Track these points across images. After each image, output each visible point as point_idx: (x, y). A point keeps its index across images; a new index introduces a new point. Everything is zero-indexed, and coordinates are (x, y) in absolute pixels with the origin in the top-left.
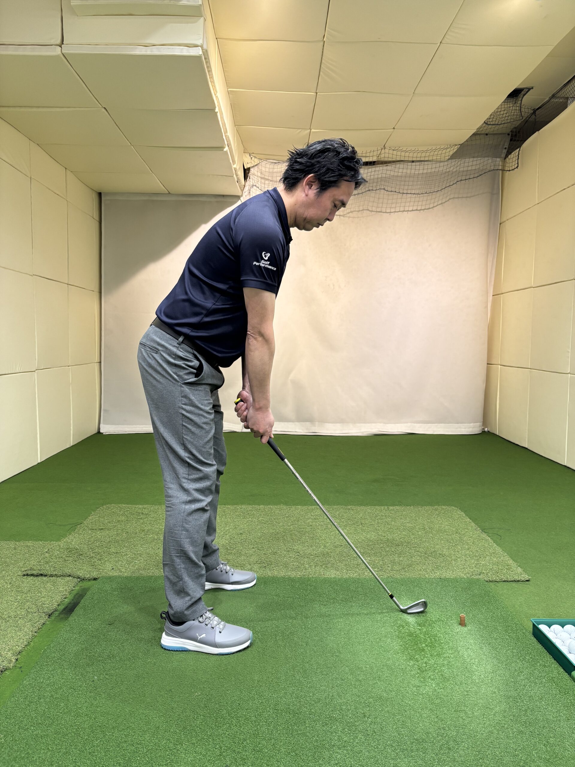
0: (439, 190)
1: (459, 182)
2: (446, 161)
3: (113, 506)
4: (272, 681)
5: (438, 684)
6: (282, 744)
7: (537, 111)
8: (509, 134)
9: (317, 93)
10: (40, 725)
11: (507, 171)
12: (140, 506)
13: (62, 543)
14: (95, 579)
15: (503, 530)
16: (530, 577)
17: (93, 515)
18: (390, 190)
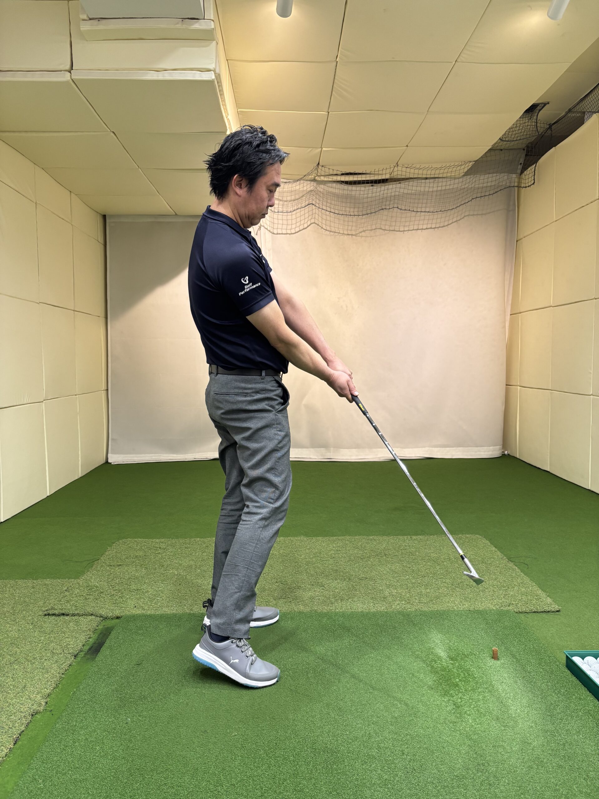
0: (454, 207)
1: (475, 199)
2: (460, 178)
3: (130, 541)
4: (307, 720)
5: (474, 720)
6: (322, 783)
7: (553, 126)
8: (524, 150)
9: (329, 112)
10: (78, 769)
11: (524, 187)
12: (157, 540)
13: (81, 581)
14: (118, 618)
15: (529, 559)
16: (560, 608)
17: (109, 550)
18: (404, 209)
